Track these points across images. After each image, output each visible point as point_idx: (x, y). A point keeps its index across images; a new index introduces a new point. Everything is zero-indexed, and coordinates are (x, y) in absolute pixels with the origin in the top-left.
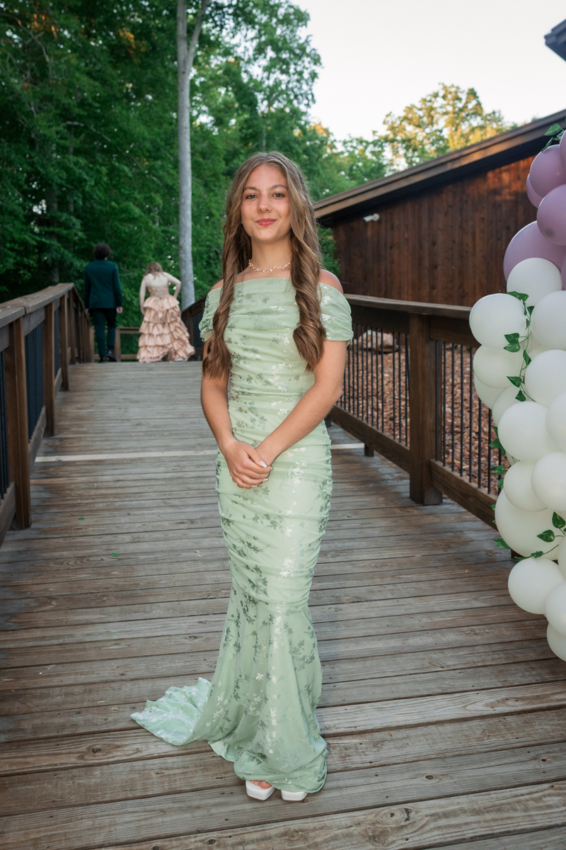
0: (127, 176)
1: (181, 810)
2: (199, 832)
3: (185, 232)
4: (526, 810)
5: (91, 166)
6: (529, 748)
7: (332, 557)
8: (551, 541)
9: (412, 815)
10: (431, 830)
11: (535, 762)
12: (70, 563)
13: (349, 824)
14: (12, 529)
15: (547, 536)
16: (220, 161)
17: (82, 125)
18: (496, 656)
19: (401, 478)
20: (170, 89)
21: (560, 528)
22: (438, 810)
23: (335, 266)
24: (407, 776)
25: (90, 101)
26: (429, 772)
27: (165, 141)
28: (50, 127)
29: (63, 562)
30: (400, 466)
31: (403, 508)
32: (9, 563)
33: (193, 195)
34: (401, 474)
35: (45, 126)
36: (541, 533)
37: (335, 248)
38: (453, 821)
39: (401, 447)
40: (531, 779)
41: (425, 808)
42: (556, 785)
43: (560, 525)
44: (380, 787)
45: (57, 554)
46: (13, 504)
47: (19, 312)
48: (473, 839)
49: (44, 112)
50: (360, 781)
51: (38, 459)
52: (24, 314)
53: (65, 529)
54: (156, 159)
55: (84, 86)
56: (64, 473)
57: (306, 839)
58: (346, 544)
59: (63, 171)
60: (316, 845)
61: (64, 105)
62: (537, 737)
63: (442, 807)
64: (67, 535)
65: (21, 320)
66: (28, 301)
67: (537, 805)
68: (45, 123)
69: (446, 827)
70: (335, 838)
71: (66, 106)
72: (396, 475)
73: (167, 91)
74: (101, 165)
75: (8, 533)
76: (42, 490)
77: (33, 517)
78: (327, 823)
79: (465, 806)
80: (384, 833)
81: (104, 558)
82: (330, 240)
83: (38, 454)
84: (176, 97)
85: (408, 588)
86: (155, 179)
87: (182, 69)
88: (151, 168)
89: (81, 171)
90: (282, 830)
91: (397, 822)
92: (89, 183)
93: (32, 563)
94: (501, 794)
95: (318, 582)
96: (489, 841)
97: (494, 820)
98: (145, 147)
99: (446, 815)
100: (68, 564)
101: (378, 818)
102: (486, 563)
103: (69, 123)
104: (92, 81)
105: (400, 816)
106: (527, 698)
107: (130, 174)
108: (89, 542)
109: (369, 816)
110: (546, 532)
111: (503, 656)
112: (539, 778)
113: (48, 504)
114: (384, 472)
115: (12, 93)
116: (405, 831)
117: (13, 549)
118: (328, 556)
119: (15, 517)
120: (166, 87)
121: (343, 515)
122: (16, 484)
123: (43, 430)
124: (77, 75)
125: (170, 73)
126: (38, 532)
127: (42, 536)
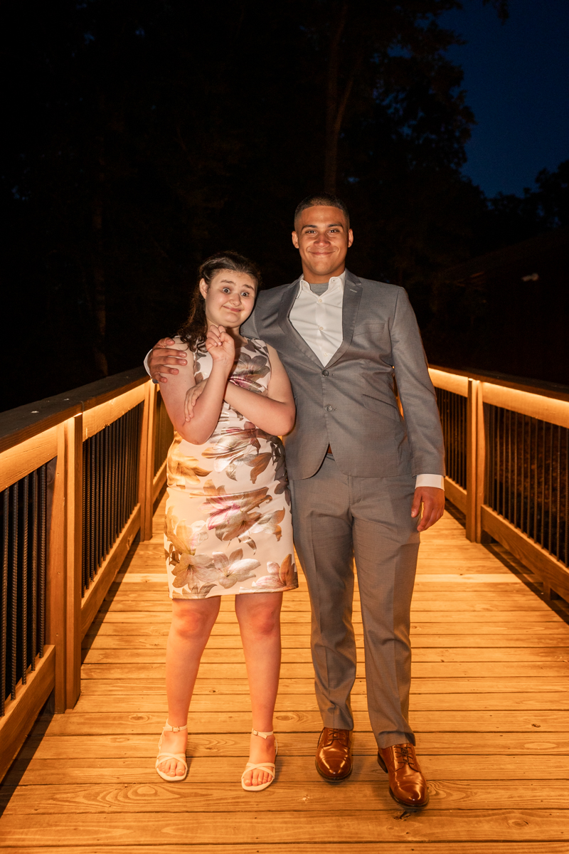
12: (108, 798)
29: (98, 794)
45: (94, 772)
53: (121, 718)
56: (146, 604)
64: (119, 731)
76: (112, 633)
81: (160, 790)
84: (323, 159)
100: (104, 798)
108: (146, 750)
113: (110, 661)
126: (82, 721)
127: (86, 730)
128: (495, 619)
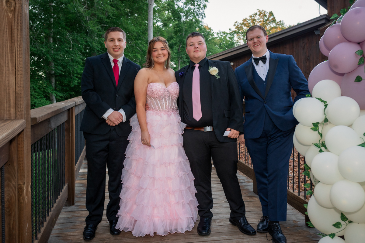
7: (218, 222)
8: (339, 228)
14: (66, 206)
15: (337, 225)
17: (108, 26)
19: (249, 182)
20: (145, 11)
21: (345, 221)
25: (111, 16)
27: (142, 33)
28: (94, 26)
30: (248, 176)
31: (250, 197)
32: (63, 223)
34: (248, 180)
35: (93, 26)
36: (334, 223)
39: (249, 167)
43: (345, 220)
46: (66, 194)
47: (72, 104)
49: (92, 20)
51: (81, 171)
52: (75, 105)
54: (138, 40)
55: (109, 10)
58: (225, 216)
59: (99, 45)
61: (100, 17)
65: (73, 107)
66: (78, 99)
68: (92, 25)
71: (101, 18)
72: (246, 180)
73: (144, 12)
75: (63, 208)
76: (82, 186)
77: (76, 199)
83: (81, 168)
84: (147, 15)
85: (256, 240)
86: (137, 48)
87: (150, 3)
88: (136, 44)
93: (73, 224)
95: (212, 237)
98: (134, 35)
102: (293, 227)
103: (103, 25)
104: (112, 8)
110: (337, 223)
114: (240, 179)
115: (79, 13)
117: (66, 216)
118: (216, 222)
119: (67, 200)
120: (143, 10)
121: (222, 201)
122: (68, 184)
123: (84, 157)
124: (106, 5)
125: (145, 5)
126: (78, 207)
127: (80, 210)
128: (214, 177)
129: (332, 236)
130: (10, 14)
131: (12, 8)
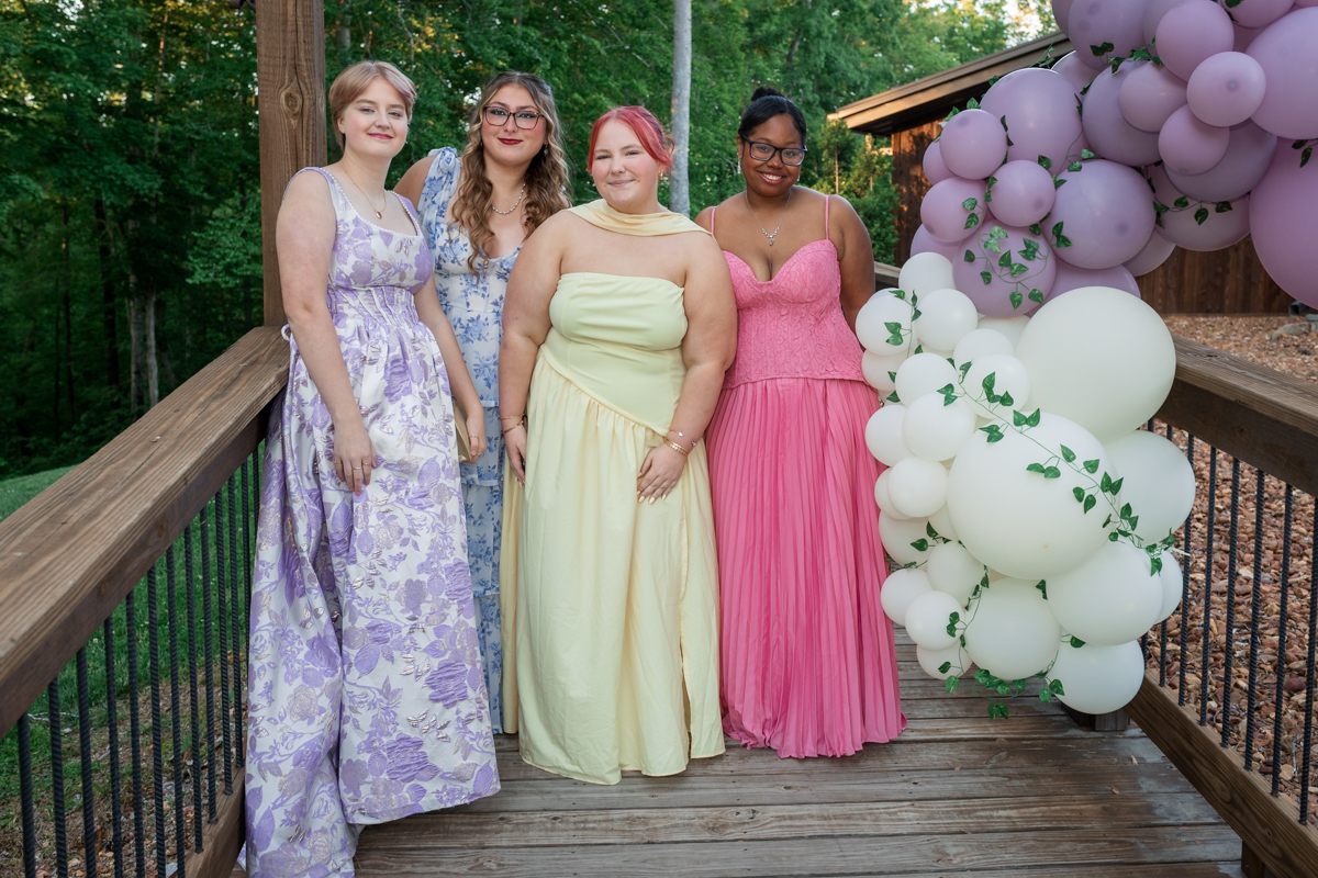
0: (599, 53)
1: (531, 792)
2: (545, 810)
3: (680, 137)
4: (877, 820)
5: (546, 40)
6: (903, 773)
8: (924, 550)
9: (757, 815)
10: (773, 828)
11: (905, 784)
13: (692, 816)
15: (921, 545)
16: (737, 30)
18: (912, 692)
21: (931, 537)
22: (785, 814)
23: (891, 194)
24: (765, 784)
26: (789, 784)
33: (693, 81)
37: (893, 168)
38: (797, 823)
40: (893, 798)
41: (772, 811)
42: (917, 804)
43: (933, 535)
44: (735, 791)
48: (811, 837)
50: (715, 785)
54: (642, 28)
57: (646, 824)
59: (505, 52)
60: (655, 829)
62: (918, 764)
63: (791, 811)
67: (889, 817)
69: (788, 826)
70: (676, 826)
74: (560, 39)
78: (671, 814)
79: (814, 812)
80: (725, 826)
82: (887, 156)
86: (638, 56)
88: (634, 42)
89: (532, 48)
90: (626, 816)
91: (740, 819)
92: (542, 66)
94: (855, 806)
96: (825, 840)
97: (839, 825)
98: (626, 10)
99: (791, 818)
101: (723, 815)
105: (745, 813)
106: (925, 730)
107: (603, 52)
109: (715, 813)
110: (919, 541)
111: (919, 691)
112: (902, 797)
116: (746, 826)
129: (909, 565)
130: (294, 122)
131: (297, 109)
